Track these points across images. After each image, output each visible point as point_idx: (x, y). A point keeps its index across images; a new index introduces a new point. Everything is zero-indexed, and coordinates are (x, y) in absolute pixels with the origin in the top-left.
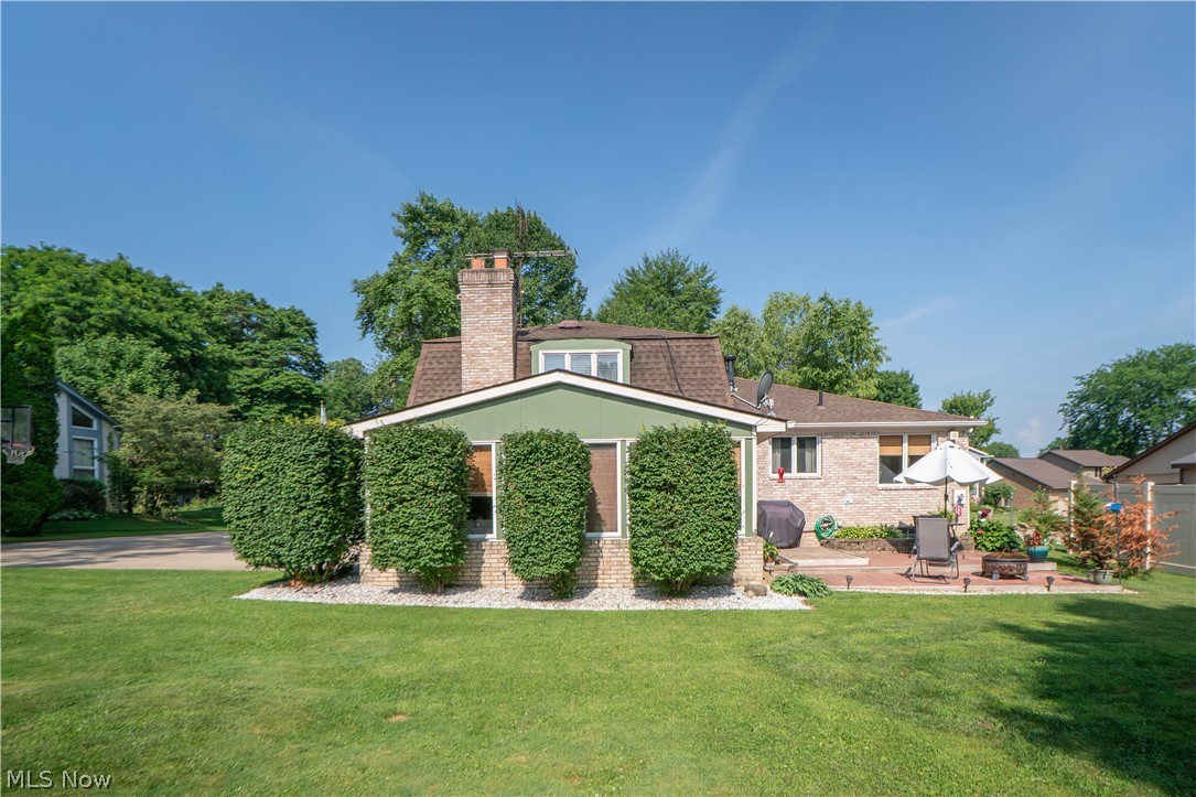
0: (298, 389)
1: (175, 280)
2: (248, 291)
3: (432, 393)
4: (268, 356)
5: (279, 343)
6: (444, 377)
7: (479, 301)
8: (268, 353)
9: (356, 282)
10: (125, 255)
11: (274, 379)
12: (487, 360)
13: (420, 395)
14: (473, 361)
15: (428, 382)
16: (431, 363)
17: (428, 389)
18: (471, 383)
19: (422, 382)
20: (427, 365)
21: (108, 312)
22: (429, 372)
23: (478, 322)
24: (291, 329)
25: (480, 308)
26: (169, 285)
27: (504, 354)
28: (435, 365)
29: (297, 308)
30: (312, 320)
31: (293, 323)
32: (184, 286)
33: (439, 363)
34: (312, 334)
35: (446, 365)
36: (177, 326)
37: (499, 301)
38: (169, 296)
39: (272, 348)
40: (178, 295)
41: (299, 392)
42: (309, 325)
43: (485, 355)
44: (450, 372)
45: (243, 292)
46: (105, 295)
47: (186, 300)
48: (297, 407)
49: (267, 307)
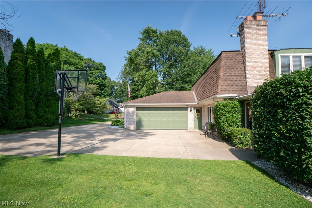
0: (102, 83)
1: (77, 53)
2: (90, 58)
3: (230, 72)
4: (94, 74)
5: (97, 71)
6: (234, 65)
7: (253, 33)
8: (95, 74)
9: (128, 51)
10: (65, 46)
11: (96, 80)
12: (257, 57)
13: (225, 73)
14: (251, 58)
15: (228, 67)
16: (227, 60)
17: (228, 70)
18: (250, 67)
19: (225, 67)
20: (226, 61)
21: (64, 59)
22: (227, 63)
23: (252, 41)
24: (100, 68)
25: (253, 36)
26: (76, 54)
27: (264, 55)
28: (229, 60)
29: (101, 62)
30: (105, 65)
31: (100, 66)
32: (79, 54)
33: (231, 60)
34: (105, 69)
35: (234, 60)
36: (78, 64)
37: (261, 33)
38: (76, 56)
39: (95, 72)
40: (78, 56)
41: (102, 84)
42: (104, 66)
43: (256, 55)
44: (236, 63)
45: (89, 58)
46: (63, 55)
47: (80, 58)
48: (101, 88)
49: (95, 62)
